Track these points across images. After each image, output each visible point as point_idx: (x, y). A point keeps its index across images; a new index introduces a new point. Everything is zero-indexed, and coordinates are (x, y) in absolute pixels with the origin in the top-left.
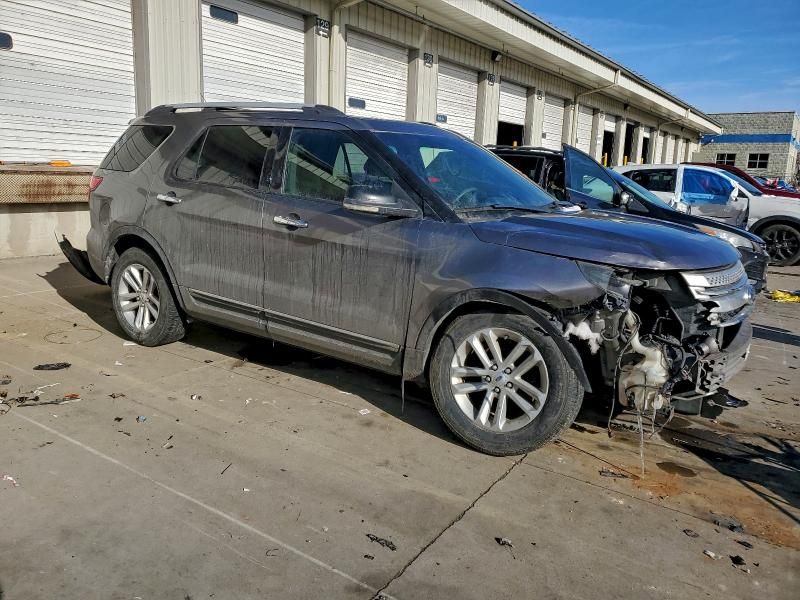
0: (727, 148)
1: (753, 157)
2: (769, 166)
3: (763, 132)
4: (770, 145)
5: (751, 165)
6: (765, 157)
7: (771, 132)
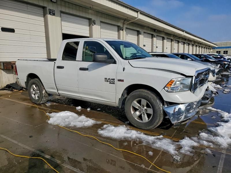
0: (218, 50)
1: (224, 51)
2: (228, 53)
3: (226, 46)
4: (228, 49)
5: (224, 53)
6: (227, 51)
7: (228, 46)
